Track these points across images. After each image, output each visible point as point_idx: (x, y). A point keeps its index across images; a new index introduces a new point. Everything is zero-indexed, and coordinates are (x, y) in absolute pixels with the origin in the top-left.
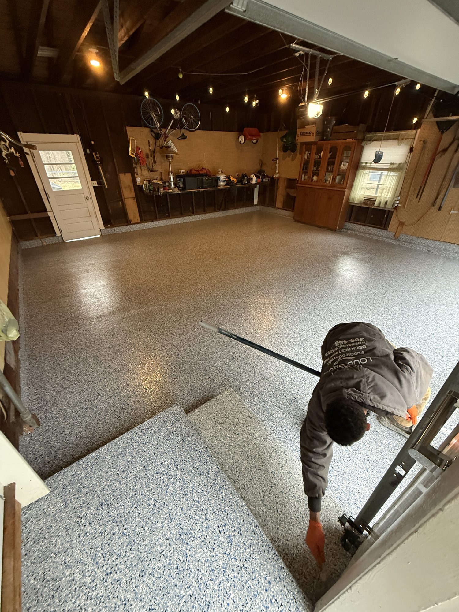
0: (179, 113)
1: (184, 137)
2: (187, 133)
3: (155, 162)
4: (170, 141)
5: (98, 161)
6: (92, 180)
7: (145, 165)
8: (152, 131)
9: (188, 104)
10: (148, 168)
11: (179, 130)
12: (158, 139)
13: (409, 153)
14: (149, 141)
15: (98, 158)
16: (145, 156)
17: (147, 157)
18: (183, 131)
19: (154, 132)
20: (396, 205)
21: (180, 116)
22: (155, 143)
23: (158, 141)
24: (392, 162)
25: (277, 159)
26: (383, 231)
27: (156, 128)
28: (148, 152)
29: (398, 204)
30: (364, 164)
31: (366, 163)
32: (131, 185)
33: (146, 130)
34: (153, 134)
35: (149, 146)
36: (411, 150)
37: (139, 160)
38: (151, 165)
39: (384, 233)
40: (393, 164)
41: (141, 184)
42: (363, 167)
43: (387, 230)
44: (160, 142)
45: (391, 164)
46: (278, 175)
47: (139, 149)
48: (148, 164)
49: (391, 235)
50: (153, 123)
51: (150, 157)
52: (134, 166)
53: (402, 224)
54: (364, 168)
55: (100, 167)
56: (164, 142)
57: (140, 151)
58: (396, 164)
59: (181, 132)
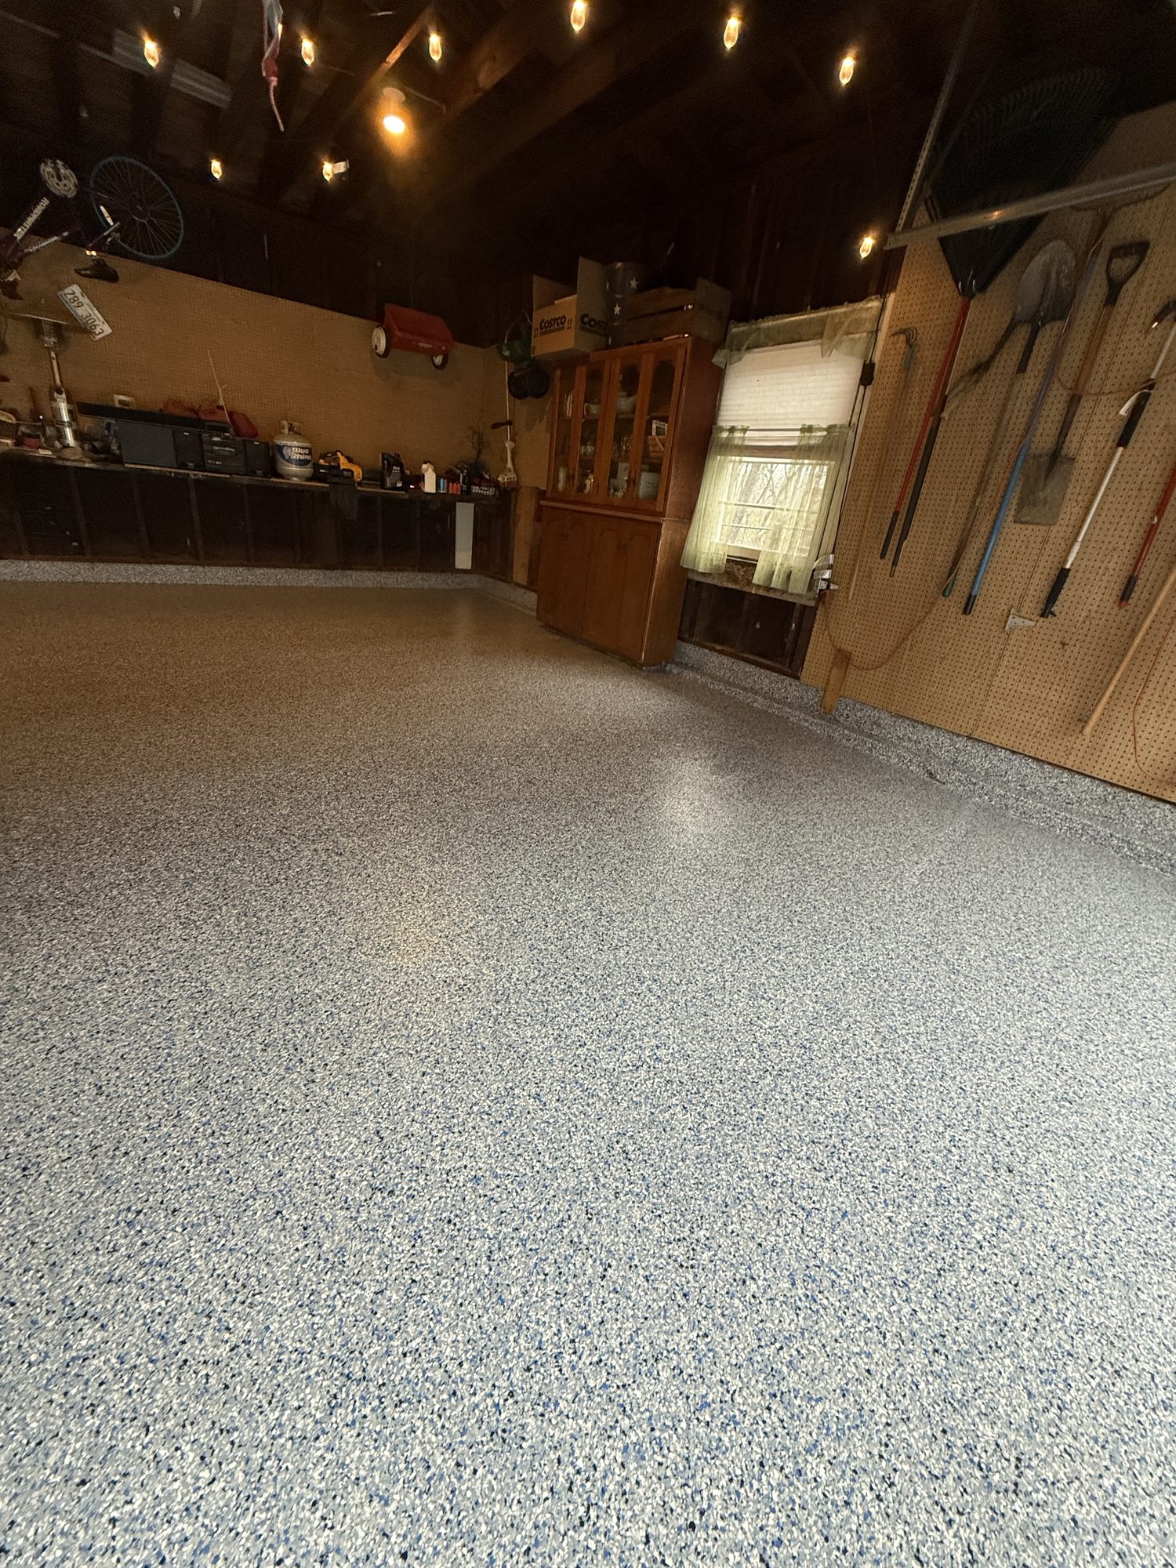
0: (74, 180)
1: (105, 273)
4: (76, 289)
9: (111, 157)
13: (862, 387)
20: (823, 585)
24: (808, 423)
25: (510, 423)
26: (788, 680)
29: (828, 580)
30: (725, 435)
31: (732, 430)
36: (867, 376)
39: (787, 687)
40: (810, 429)
42: (722, 446)
43: (797, 678)
45: (803, 430)
49: (812, 697)
53: (843, 659)
54: (729, 448)
58: (821, 429)
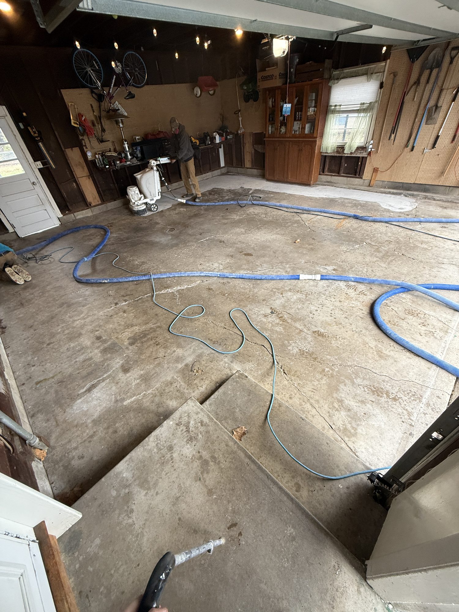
0: (121, 66)
1: (131, 96)
2: (133, 90)
3: (103, 130)
4: (117, 102)
5: (37, 137)
6: (35, 161)
7: (94, 135)
8: (92, 92)
9: (128, 53)
10: (98, 139)
11: (124, 88)
12: (102, 102)
13: (380, 90)
14: (91, 105)
15: (36, 133)
16: (90, 124)
17: (94, 125)
18: (128, 87)
19: (96, 94)
20: (370, 150)
21: (123, 70)
22: (100, 107)
23: (103, 104)
24: (363, 102)
25: (240, 111)
26: (359, 179)
27: (97, 88)
28: (93, 118)
29: (371, 148)
30: (333, 108)
31: (336, 106)
32: (82, 161)
33: (85, 92)
34: (94, 95)
35: (94, 112)
36: (381, 86)
37: (85, 130)
38: (100, 134)
39: (359, 182)
40: (364, 104)
41: (93, 159)
42: (332, 111)
43: (362, 178)
44: (105, 104)
45: (361, 104)
46: (243, 130)
47: (82, 116)
48: (95, 132)
49: (366, 182)
50: (91, 82)
51: (96, 125)
52: (81, 138)
53: (376, 170)
54: (334, 112)
55: (40, 143)
56: (109, 104)
57: (83, 119)
58: (366, 104)
59: (127, 90)
